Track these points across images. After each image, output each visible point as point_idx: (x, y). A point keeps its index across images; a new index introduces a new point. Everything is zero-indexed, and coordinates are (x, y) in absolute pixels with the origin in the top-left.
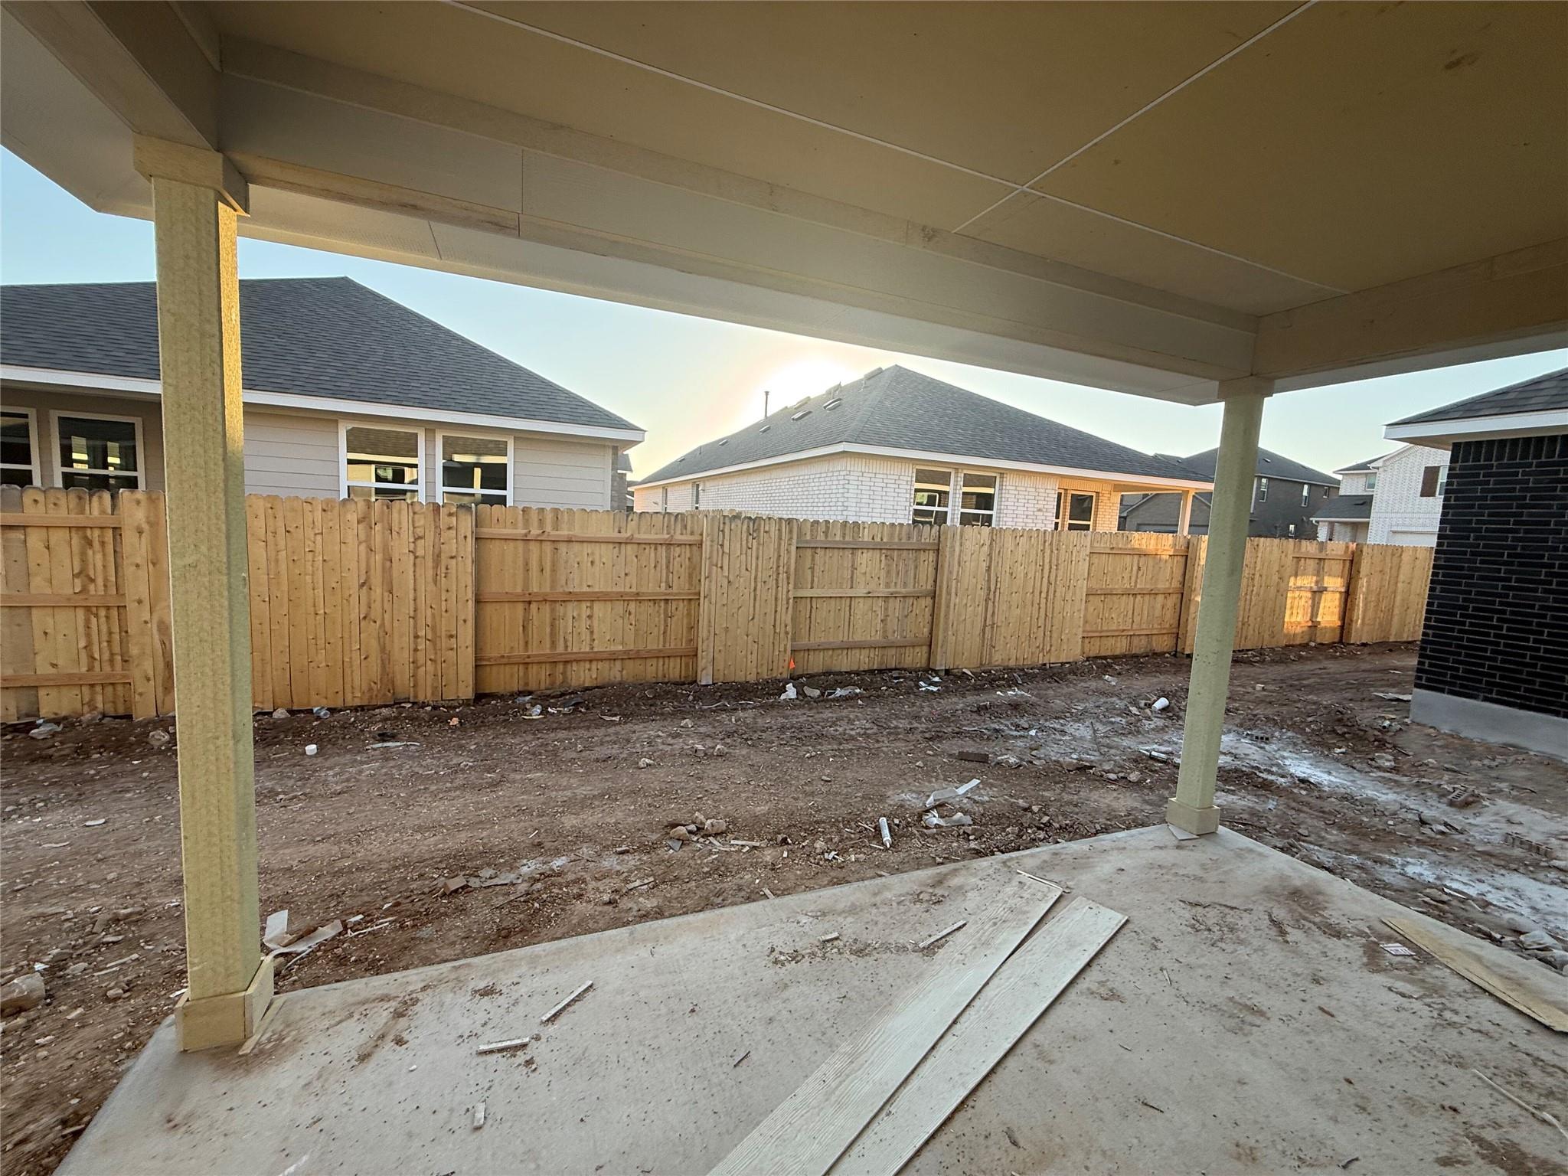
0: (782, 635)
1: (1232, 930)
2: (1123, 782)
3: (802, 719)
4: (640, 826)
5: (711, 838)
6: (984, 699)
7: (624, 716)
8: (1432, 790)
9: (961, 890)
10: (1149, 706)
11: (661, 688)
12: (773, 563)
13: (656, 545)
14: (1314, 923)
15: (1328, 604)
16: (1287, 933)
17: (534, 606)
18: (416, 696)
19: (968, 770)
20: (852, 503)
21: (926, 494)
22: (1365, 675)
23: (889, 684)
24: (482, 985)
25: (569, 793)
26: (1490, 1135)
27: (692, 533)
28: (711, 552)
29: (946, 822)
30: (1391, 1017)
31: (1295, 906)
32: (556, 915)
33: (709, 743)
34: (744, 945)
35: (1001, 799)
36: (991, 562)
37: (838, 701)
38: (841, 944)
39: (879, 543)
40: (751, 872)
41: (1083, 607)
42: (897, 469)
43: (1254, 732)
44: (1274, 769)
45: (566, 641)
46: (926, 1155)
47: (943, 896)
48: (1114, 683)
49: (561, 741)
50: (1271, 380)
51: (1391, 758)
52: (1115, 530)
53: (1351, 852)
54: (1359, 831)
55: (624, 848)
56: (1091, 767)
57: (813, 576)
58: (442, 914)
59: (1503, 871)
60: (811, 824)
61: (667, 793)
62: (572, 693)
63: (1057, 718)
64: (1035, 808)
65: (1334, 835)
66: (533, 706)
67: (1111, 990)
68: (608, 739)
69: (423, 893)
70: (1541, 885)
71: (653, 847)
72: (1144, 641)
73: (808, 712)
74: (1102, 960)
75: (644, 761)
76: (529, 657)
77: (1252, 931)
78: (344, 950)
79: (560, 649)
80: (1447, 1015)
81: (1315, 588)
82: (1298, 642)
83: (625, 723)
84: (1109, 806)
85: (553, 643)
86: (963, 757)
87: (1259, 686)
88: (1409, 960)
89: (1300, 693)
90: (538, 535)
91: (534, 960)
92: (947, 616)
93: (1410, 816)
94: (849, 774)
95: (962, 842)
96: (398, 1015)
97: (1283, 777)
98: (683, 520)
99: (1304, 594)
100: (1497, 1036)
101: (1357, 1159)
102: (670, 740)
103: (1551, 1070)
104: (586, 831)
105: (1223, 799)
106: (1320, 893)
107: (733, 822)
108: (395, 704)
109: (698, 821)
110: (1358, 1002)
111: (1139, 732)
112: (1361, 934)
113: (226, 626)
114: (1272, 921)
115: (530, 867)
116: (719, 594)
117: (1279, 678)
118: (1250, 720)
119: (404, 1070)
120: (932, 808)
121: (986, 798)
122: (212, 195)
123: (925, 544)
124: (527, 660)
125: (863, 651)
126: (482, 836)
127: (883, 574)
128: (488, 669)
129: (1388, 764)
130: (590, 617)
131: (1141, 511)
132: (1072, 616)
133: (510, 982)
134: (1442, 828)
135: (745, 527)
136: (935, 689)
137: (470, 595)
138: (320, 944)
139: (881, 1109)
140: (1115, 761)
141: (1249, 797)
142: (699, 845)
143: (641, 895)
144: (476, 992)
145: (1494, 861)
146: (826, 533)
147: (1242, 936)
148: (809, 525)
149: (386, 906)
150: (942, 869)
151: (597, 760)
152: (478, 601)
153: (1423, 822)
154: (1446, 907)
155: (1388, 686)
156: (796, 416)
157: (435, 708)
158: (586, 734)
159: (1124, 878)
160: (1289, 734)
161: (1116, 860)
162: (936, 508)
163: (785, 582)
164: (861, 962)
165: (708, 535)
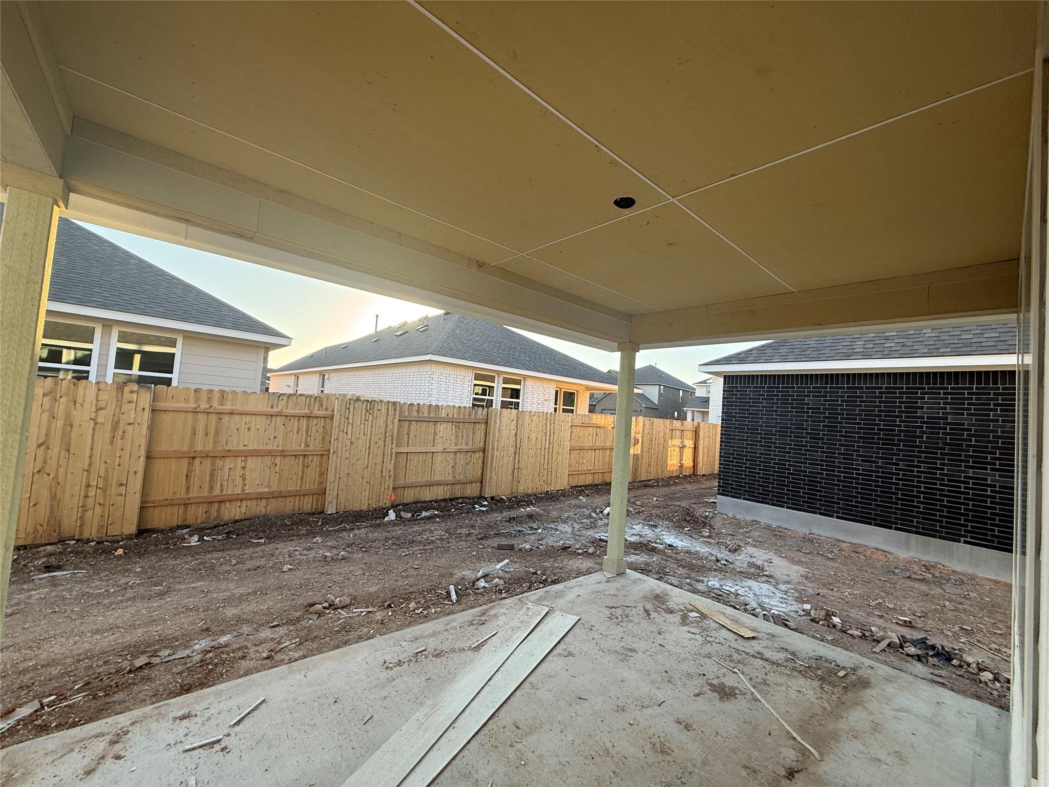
0: (387, 478)
1: (627, 616)
2: (586, 554)
3: (399, 532)
4: (286, 608)
5: (339, 610)
6: (513, 514)
7: (268, 538)
8: (723, 545)
9: (496, 616)
10: (602, 512)
11: (297, 517)
12: (382, 430)
13: (299, 417)
14: (663, 609)
15: (687, 454)
16: (650, 615)
17: (197, 461)
18: (81, 534)
19: (503, 555)
20: (434, 392)
21: (481, 388)
22: (703, 490)
23: (456, 508)
24: (181, 713)
25: (228, 594)
26: (715, 682)
27: (326, 410)
28: (340, 423)
29: (489, 585)
30: (686, 643)
31: (656, 602)
32: (227, 671)
33: (335, 551)
34: (367, 663)
35: (521, 569)
36: (517, 431)
37: (423, 519)
38: (427, 653)
39: (451, 418)
40: (367, 627)
41: (568, 456)
42: (463, 372)
43: (651, 523)
44: (658, 541)
45: (222, 485)
46: (473, 742)
47: (486, 620)
48: (584, 501)
49: (218, 559)
50: (638, 345)
51: (708, 531)
52: (587, 413)
53: (687, 578)
54: (692, 567)
55: (275, 623)
56: (569, 547)
57: (408, 439)
58: (130, 684)
59: (746, 579)
60: (406, 594)
61: (305, 586)
62: (224, 525)
63: (554, 522)
64: (539, 572)
65: (681, 571)
66: (191, 536)
67: (569, 652)
68: (256, 555)
69: (110, 673)
70: (759, 584)
71: (298, 620)
72: (600, 476)
73: (403, 528)
74: (566, 639)
75: (285, 568)
76: (189, 499)
77: (636, 616)
78: (43, 721)
79: (217, 492)
80: (708, 638)
81: (681, 446)
82: (674, 475)
83: (270, 543)
84: (577, 567)
85: (211, 488)
86: (500, 547)
87: (655, 499)
88: (698, 619)
89: (673, 501)
90: (207, 409)
91: (219, 694)
92: (492, 463)
93: (713, 558)
94: (430, 563)
95: (498, 595)
96: (113, 743)
97: (662, 544)
98: (320, 400)
99: (675, 448)
100: (724, 643)
101: (664, 701)
102: (305, 552)
103: (741, 653)
104: (245, 616)
105: (632, 558)
106: (667, 595)
107: (355, 599)
108: (59, 542)
109: (330, 600)
110: (675, 639)
111: (595, 527)
112: (681, 610)
113: (14, 469)
114: (645, 610)
115: (202, 644)
116: (344, 451)
117: (665, 494)
118: (649, 516)
119: (125, 773)
120: (481, 578)
121: (512, 569)
122: (51, 201)
123: (479, 419)
124: (187, 502)
125: (440, 487)
126: (155, 630)
127: (453, 437)
128: (152, 509)
129: (706, 534)
130: (243, 468)
131: (602, 402)
132: (562, 463)
133: (203, 708)
134: (725, 562)
135: (364, 407)
136: (484, 509)
137: (143, 452)
138: (18, 721)
139: (450, 726)
140: (582, 543)
141: (645, 556)
142: (330, 615)
143: (290, 650)
144: (176, 718)
145: (743, 575)
146: (418, 411)
147: (631, 618)
148: (407, 406)
149: (76, 687)
150: (484, 607)
151: (249, 570)
152: (149, 457)
153: (718, 561)
154: (721, 598)
155: (711, 496)
156: (398, 334)
157: (98, 543)
158: (238, 553)
159: (580, 599)
160: (666, 522)
161: (576, 591)
162: (487, 397)
163: (390, 442)
164: (439, 660)
165: (338, 411)
